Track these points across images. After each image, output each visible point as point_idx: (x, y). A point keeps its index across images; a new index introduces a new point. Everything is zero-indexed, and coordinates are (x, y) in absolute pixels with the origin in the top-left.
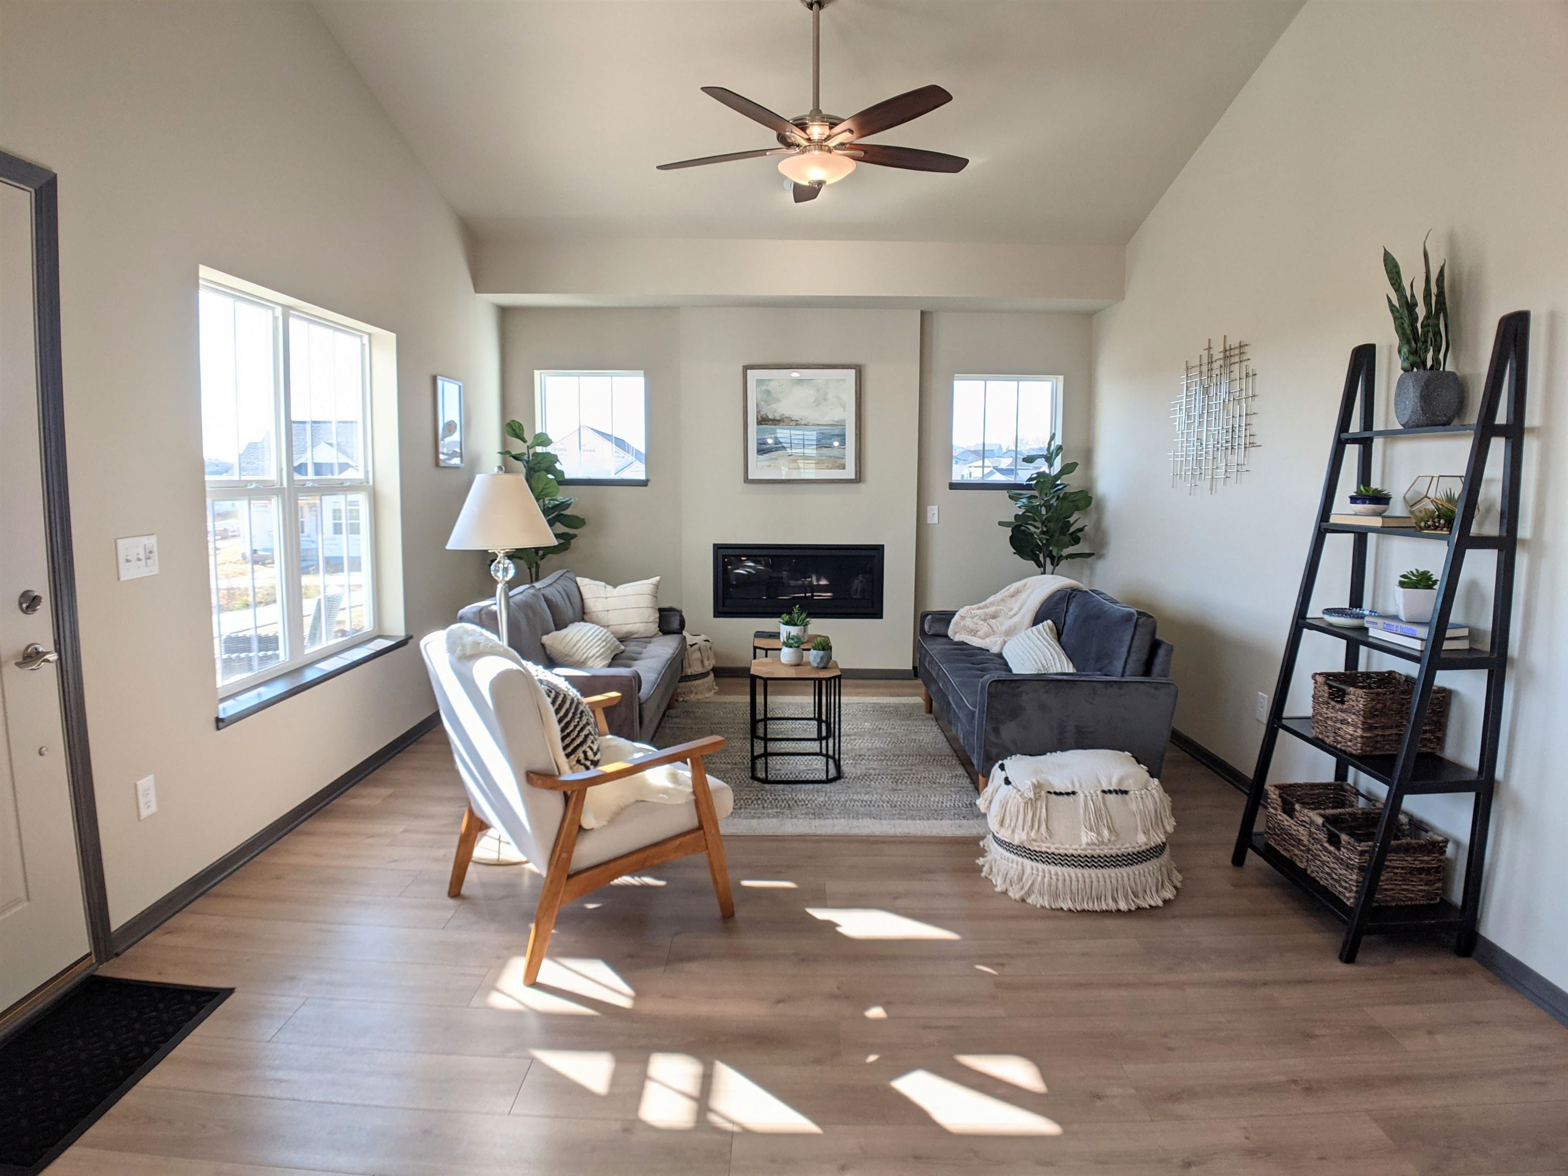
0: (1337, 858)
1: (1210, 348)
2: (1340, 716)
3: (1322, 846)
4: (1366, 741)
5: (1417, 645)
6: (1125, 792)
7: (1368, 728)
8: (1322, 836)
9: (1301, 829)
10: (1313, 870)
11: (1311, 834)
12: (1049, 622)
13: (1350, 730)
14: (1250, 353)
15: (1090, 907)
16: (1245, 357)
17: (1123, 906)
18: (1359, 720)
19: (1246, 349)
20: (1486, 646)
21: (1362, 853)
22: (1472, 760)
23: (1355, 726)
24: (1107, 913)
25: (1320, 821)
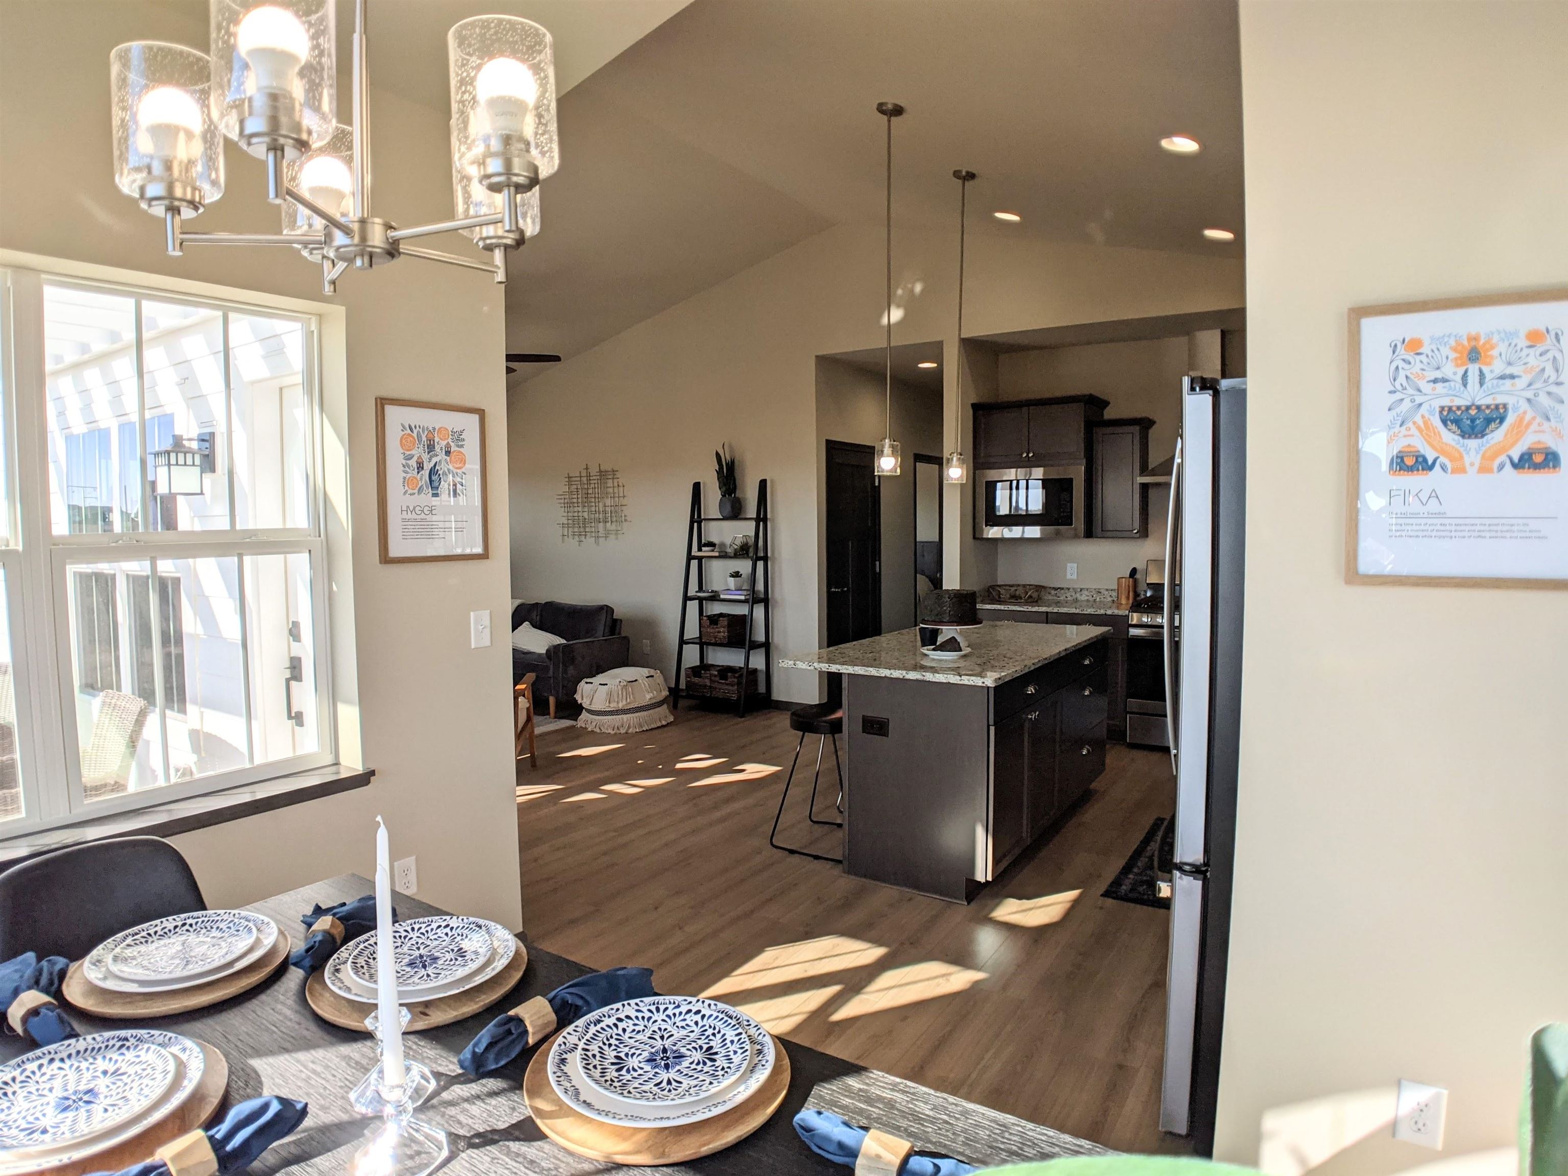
0: (727, 684)
1: (587, 469)
2: (717, 630)
3: (718, 682)
4: (729, 637)
5: (743, 598)
6: (652, 676)
7: (728, 632)
8: (717, 679)
9: (707, 680)
10: (715, 694)
11: (711, 680)
12: (527, 623)
13: (722, 634)
14: (618, 475)
15: (653, 726)
16: (615, 477)
17: (664, 723)
18: (726, 630)
19: (616, 473)
20: (762, 596)
21: (737, 678)
22: (761, 638)
23: (724, 632)
24: (658, 728)
25: (716, 673)
